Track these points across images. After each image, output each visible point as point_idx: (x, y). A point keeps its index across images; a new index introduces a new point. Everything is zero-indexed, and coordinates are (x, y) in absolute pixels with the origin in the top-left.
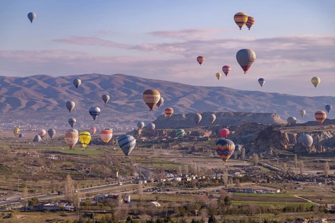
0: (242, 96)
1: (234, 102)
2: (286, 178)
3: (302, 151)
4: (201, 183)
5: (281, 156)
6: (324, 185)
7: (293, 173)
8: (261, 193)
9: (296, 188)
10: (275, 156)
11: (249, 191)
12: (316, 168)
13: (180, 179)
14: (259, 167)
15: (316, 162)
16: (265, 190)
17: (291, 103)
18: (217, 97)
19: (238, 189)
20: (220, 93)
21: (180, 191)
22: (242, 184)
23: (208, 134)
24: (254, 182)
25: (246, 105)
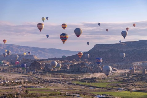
0: (20, 48)
1: (17, 50)
2: (45, 81)
3: (48, 70)
4: (12, 84)
5: (40, 72)
6: (60, 84)
7: (47, 80)
8: (37, 88)
9: (50, 86)
10: (37, 72)
11: (33, 87)
12: (55, 77)
13: (3, 82)
14: (32, 77)
15: (54, 75)
16: (39, 87)
17: (39, 51)
18: (10, 48)
19: (28, 86)
20: (11, 46)
21: (5, 87)
22: (29, 84)
23: (8, 63)
24: (33, 83)
25: (22, 51)
